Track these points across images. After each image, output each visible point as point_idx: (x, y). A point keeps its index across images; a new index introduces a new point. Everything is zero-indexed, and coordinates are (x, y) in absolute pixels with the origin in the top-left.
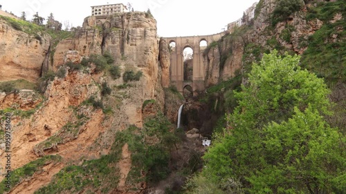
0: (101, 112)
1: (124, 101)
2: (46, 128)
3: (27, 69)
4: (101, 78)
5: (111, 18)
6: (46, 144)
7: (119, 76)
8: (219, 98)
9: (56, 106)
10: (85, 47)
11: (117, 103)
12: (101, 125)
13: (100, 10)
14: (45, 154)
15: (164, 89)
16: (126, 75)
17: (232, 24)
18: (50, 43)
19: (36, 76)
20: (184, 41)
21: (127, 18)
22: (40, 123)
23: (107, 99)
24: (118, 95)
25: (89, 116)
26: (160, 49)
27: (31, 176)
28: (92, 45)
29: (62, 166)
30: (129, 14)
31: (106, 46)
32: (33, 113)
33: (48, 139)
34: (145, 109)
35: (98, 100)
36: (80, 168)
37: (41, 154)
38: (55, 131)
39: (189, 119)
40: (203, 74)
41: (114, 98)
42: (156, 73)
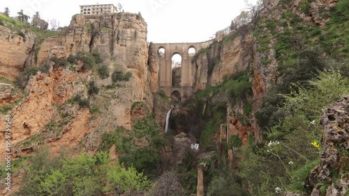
0: (88, 111)
1: (113, 101)
2: (26, 126)
3: (8, 66)
4: (89, 76)
5: (101, 18)
6: (24, 144)
7: (108, 76)
8: (207, 102)
9: (37, 103)
10: (72, 45)
11: (105, 102)
12: (87, 125)
13: (89, 10)
14: (24, 154)
15: (153, 93)
16: (115, 75)
17: (220, 32)
18: (35, 41)
19: (18, 74)
20: (173, 48)
21: (118, 19)
22: (19, 120)
23: (95, 99)
24: (105, 94)
25: (75, 115)
26: (150, 53)
28: (79, 43)
30: (119, 15)
31: (95, 45)
32: (11, 109)
33: (28, 138)
34: (134, 110)
35: (85, 99)
37: (19, 154)
38: (35, 130)
39: (177, 124)
40: (191, 78)
41: (102, 98)
42: (146, 76)
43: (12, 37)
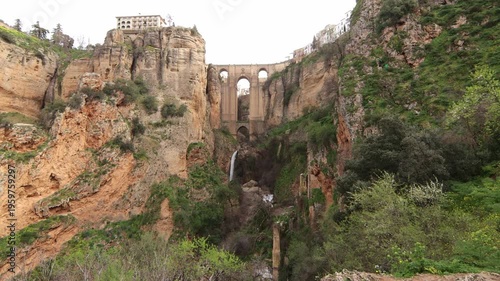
0: (132, 157)
1: (163, 143)
2: (53, 178)
3: (23, 98)
4: (131, 111)
5: (145, 33)
6: (52, 200)
7: (156, 110)
8: (282, 142)
9: (67, 147)
10: (108, 70)
11: (154, 145)
12: (131, 174)
13: (129, 22)
14: (51, 214)
15: (214, 130)
16: (166, 109)
17: (299, 51)
18: (57, 65)
19: (36, 108)
20: (239, 70)
21: (167, 35)
22: (44, 170)
23: (140, 140)
24: (155, 135)
25: (115, 163)
26: (209, 78)
27: (31, 244)
28: (117, 68)
29: (75, 230)
30: (169, 30)
31: (138, 70)
32: (33, 157)
33: (56, 193)
34: (191, 154)
35: (127, 141)
36: (101, 233)
37: (46, 214)
38: (65, 183)
39: (246, 168)
40: (262, 113)
41: (149, 139)
42: (204, 110)
43: (28, 60)
